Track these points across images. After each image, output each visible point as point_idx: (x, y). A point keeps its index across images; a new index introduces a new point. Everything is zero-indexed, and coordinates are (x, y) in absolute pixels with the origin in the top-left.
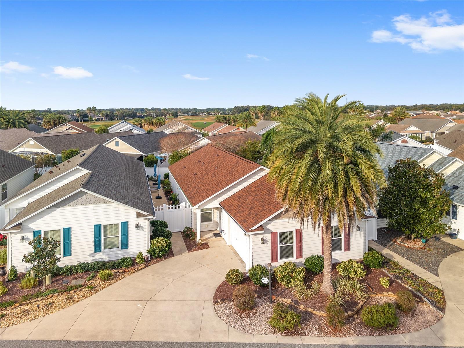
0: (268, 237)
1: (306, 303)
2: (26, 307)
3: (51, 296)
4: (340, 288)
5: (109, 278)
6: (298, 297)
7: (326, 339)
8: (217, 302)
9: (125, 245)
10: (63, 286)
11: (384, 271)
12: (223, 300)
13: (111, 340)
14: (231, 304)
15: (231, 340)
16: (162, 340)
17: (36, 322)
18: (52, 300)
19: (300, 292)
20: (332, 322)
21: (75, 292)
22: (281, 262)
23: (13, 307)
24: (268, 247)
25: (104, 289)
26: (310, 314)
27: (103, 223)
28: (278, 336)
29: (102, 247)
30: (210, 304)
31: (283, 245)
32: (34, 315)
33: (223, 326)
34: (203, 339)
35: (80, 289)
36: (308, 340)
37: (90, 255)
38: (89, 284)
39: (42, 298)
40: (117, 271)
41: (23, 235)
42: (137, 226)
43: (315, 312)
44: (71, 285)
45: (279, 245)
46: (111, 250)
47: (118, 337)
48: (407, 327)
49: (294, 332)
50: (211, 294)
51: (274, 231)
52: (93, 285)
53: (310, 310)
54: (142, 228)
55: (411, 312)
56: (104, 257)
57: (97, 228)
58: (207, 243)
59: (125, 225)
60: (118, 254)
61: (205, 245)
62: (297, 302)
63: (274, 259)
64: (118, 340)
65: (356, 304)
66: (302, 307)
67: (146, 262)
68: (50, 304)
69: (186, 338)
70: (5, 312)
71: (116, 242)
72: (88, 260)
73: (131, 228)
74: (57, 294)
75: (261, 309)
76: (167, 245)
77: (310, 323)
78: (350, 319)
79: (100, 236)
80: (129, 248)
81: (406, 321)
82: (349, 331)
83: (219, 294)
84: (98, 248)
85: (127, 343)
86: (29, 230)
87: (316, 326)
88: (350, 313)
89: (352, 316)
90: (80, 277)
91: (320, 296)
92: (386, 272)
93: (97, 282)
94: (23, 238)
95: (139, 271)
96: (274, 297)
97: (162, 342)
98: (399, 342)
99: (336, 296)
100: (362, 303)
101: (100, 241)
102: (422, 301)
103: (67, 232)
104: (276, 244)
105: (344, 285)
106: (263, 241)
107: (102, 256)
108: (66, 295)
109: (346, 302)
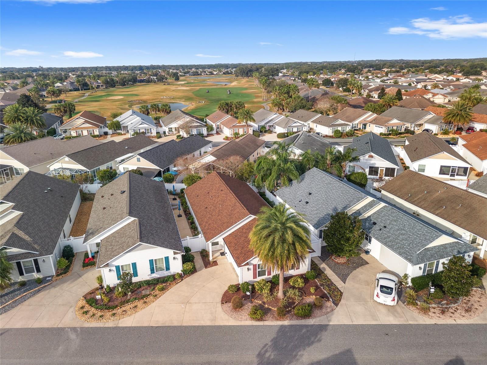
0: (251, 267)
1: (269, 303)
2: (124, 309)
3: (134, 302)
4: (288, 294)
5: (163, 289)
6: (265, 300)
7: (275, 322)
8: (223, 303)
9: (168, 268)
10: (139, 295)
11: (317, 281)
12: (226, 302)
13: (173, 325)
14: (231, 304)
15: (230, 324)
16: (197, 325)
17: (132, 316)
18: (136, 304)
19: (267, 297)
20: (279, 314)
21: (146, 299)
22: (259, 279)
23: (117, 309)
24: (251, 272)
25: (162, 296)
26: (270, 309)
27: (154, 259)
28: (252, 321)
29: (155, 271)
30: (219, 305)
31: (260, 270)
32: (130, 313)
33: (226, 317)
34: (217, 324)
35: (148, 297)
36: (267, 323)
37: (149, 275)
38: (152, 293)
39: (130, 303)
40: (165, 284)
41: (110, 268)
42: (174, 258)
43: (272, 308)
44: (143, 294)
45: (258, 270)
46: (161, 271)
47: (176, 324)
48: (315, 315)
49: (261, 319)
50: (219, 299)
51: (255, 264)
52: (155, 294)
53: (270, 307)
54: (177, 259)
55: (321, 307)
56: (157, 275)
57: (151, 261)
58: (216, 261)
59: (167, 259)
60: (165, 273)
61: (215, 263)
62: (264, 303)
63: (255, 277)
64: (176, 325)
65: (295, 303)
66: (266, 306)
67: (182, 277)
68: (136, 307)
69: (208, 323)
70: (114, 312)
71: (162, 267)
72: (148, 278)
73: (171, 260)
74: (137, 301)
75: (246, 307)
76: (193, 267)
77: (269, 314)
78: (289, 312)
79: (153, 265)
80: (171, 270)
81: (317, 312)
82: (287, 318)
83: (224, 299)
84: (152, 271)
85: (181, 326)
86: (113, 266)
87: (272, 316)
88: (290, 309)
89: (290, 310)
90: (146, 289)
91: (277, 299)
92: (317, 282)
93: (157, 292)
94: (110, 270)
95: (179, 284)
96: (253, 300)
97: (197, 326)
98: (309, 323)
99: (284, 300)
100: (297, 303)
101: (153, 268)
102: (329, 300)
103: (134, 265)
104: (256, 270)
105: (291, 292)
106: (248, 269)
107: (156, 275)
108: (142, 301)
109: (289, 303)
